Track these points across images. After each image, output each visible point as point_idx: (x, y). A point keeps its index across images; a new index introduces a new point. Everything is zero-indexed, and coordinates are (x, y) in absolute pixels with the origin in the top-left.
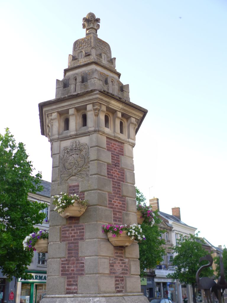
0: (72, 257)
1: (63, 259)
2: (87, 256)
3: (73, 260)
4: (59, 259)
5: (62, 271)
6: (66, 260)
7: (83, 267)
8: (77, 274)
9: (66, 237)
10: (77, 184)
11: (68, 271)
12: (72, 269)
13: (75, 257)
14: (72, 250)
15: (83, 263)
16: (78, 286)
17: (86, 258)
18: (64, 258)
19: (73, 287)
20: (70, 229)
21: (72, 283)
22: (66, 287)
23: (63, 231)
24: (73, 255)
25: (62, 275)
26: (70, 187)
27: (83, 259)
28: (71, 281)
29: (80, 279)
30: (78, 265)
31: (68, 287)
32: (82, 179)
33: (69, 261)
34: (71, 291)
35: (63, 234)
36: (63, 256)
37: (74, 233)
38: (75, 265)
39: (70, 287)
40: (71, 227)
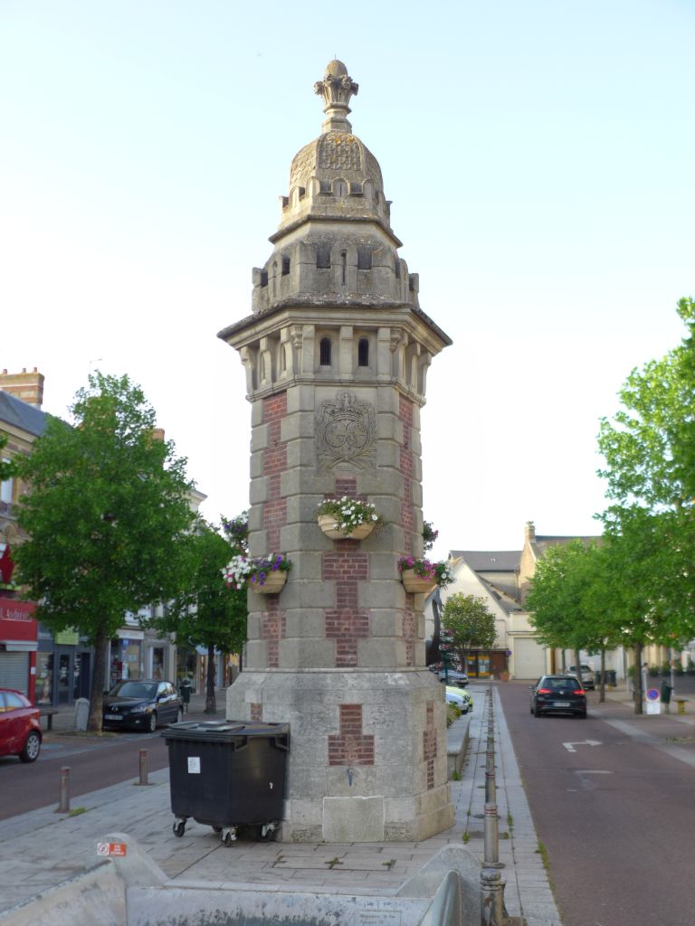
0: (346, 606)
1: (328, 610)
2: (374, 608)
3: (348, 612)
4: (321, 610)
5: (327, 629)
6: (335, 612)
7: (367, 624)
8: (355, 636)
9: (331, 572)
10: (351, 478)
11: (339, 630)
12: (347, 626)
13: (351, 607)
14: (345, 595)
15: (367, 619)
16: (359, 654)
17: (372, 610)
18: (332, 607)
19: (349, 656)
20: (341, 559)
21: (347, 649)
22: (336, 656)
23: (326, 561)
24: (347, 603)
25: (328, 636)
26: (338, 481)
27: (366, 612)
28: (344, 647)
29: (361, 643)
30: (357, 621)
31: (339, 656)
32: (361, 471)
33: (340, 613)
34: (346, 662)
35: (327, 566)
36: (330, 603)
37: (349, 567)
38: (352, 621)
39: (342, 656)
40: (342, 555)
